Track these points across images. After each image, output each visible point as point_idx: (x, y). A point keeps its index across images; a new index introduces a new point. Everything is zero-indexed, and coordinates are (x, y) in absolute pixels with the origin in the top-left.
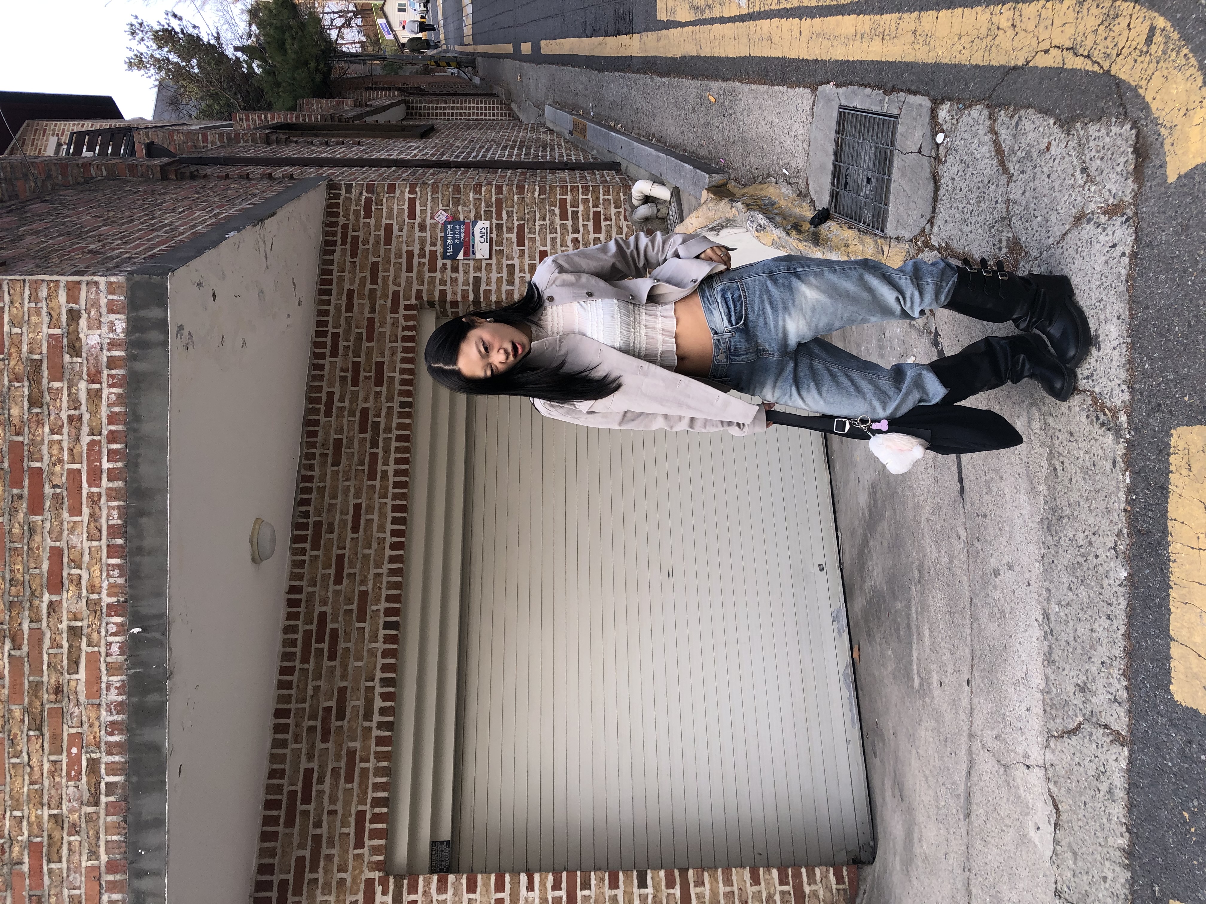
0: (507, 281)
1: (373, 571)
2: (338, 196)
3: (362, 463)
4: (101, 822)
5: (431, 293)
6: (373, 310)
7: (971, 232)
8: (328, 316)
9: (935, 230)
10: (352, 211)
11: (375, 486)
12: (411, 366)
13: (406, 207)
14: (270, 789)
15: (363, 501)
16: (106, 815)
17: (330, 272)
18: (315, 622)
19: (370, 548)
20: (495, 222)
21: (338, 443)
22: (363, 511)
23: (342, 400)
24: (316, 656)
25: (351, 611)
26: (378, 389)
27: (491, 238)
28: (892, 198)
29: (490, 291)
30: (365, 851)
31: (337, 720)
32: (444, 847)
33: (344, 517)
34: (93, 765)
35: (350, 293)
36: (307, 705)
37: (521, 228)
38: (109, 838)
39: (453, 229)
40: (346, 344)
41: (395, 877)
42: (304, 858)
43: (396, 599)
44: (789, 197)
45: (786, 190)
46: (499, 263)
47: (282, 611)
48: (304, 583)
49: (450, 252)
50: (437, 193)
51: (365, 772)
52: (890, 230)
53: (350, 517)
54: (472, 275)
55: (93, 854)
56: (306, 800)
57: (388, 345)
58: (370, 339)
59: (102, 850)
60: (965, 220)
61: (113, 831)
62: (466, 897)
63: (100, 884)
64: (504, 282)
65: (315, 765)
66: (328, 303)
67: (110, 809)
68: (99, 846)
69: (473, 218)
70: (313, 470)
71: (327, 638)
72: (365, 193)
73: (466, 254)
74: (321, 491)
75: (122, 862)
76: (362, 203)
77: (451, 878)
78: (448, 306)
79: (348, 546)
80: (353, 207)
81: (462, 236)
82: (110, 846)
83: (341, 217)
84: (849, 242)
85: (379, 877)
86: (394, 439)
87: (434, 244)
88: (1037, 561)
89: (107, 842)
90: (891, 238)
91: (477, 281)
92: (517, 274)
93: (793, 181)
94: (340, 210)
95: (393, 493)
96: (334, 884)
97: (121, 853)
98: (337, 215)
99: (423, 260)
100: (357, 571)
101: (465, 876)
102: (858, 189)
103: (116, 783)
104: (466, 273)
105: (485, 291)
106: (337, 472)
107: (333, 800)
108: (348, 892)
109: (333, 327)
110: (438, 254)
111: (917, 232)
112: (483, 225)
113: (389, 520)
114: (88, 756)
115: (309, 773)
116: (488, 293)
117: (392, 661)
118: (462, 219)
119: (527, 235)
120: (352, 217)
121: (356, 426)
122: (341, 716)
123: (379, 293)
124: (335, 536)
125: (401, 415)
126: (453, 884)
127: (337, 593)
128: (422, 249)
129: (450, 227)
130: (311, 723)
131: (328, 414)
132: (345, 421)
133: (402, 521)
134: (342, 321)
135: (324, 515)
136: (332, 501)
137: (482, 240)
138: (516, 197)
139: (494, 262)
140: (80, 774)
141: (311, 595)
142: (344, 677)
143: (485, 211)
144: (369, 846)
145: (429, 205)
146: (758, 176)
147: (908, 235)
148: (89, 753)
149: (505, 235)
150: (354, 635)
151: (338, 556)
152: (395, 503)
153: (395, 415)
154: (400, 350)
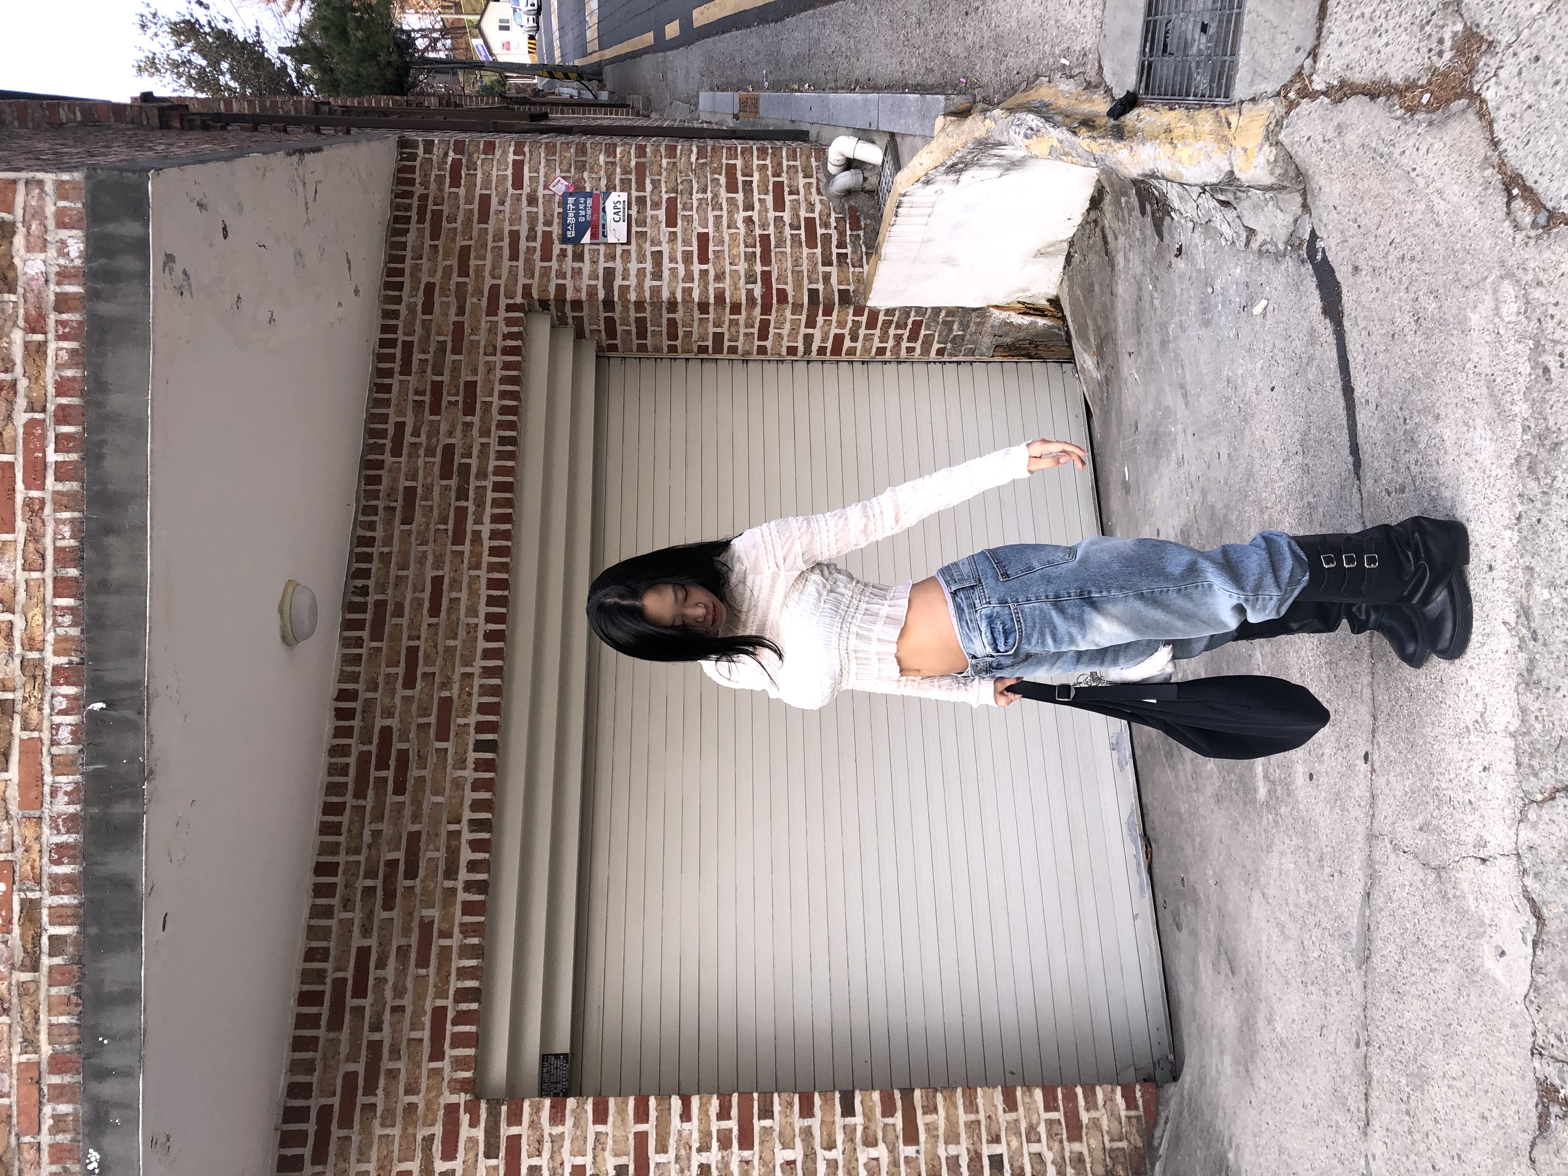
0: (652, 274)
1: (459, 670)
2: (413, 157)
3: (444, 520)
4: (42, 995)
5: (544, 289)
6: (461, 311)
7: (1387, 44)
8: (397, 318)
9: (1320, 65)
10: (433, 177)
11: (462, 553)
12: (516, 388)
13: (509, 172)
14: (306, 976)
15: (446, 573)
16: (50, 986)
17: (402, 259)
18: (376, 740)
19: (455, 638)
20: (634, 194)
21: (410, 493)
22: (445, 587)
23: (416, 433)
24: (377, 789)
25: (428, 725)
26: (468, 419)
27: (629, 216)
28: (1244, 40)
29: (628, 287)
30: (445, 1064)
31: (405, 879)
32: (560, 1063)
33: (417, 595)
34: (31, 908)
35: (430, 288)
36: (362, 858)
37: (672, 202)
38: (54, 1020)
39: (576, 203)
40: (423, 356)
41: (488, 1102)
42: (356, 1074)
43: (493, 708)
44: (1071, 93)
45: (1066, 86)
46: (640, 248)
47: (328, 724)
48: (360, 686)
49: (571, 234)
50: (554, 154)
51: (445, 951)
52: (1240, 91)
53: (426, 595)
54: (602, 264)
55: (30, 1044)
56: (360, 991)
57: (482, 359)
58: (456, 350)
59: (43, 1037)
60: (1375, 31)
61: (61, 1009)
62: (592, 1129)
63: (40, 1090)
64: (649, 276)
65: (373, 942)
66: (398, 300)
67: (56, 976)
68: (38, 1032)
69: (604, 189)
70: (374, 530)
71: (392, 763)
72: (451, 154)
73: (594, 236)
74: (385, 558)
75: (75, 1056)
76: (448, 167)
77: (571, 1102)
78: (568, 308)
79: (423, 636)
80: (435, 172)
81: (589, 212)
82: (56, 1031)
83: (417, 185)
84: (1172, 126)
85: (466, 1102)
86: (490, 488)
87: (548, 223)
88: (1507, 527)
89: (51, 1025)
90: (1242, 102)
91: (609, 274)
92: (666, 264)
93: (1076, 71)
94: (417, 176)
95: (489, 563)
96: (399, 1112)
97: (71, 1043)
98: (412, 182)
99: (533, 244)
100: (435, 669)
101: (590, 1100)
102: (1186, 47)
103: (65, 937)
104: (594, 262)
105: (621, 287)
106: (409, 533)
107: (398, 992)
108: (420, 1123)
109: (405, 334)
110: (555, 236)
111: (1289, 78)
112: (617, 197)
113: (483, 600)
114: (23, 895)
115: (364, 953)
116: (624, 290)
117: (485, 795)
118: (588, 190)
119: (680, 213)
120: (433, 186)
121: (436, 470)
122: (411, 872)
123: (470, 288)
124: (405, 621)
125: (500, 455)
126: (573, 1111)
127: (407, 700)
128: (532, 230)
129: (571, 200)
130: (369, 883)
131: (397, 451)
132: (420, 462)
133: (502, 601)
134: (418, 327)
135: (390, 591)
136: (401, 573)
137: (617, 218)
138: (664, 162)
139: (633, 247)
140: (10, 922)
141: (369, 704)
142: (416, 818)
143: (622, 180)
144: (451, 1057)
145: (542, 171)
146: (1020, 83)
147: (1271, 87)
148: (24, 891)
149: (649, 212)
150: (432, 759)
151: (409, 649)
152: (491, 576)
153: (492, 456)
154: (499, 365)
